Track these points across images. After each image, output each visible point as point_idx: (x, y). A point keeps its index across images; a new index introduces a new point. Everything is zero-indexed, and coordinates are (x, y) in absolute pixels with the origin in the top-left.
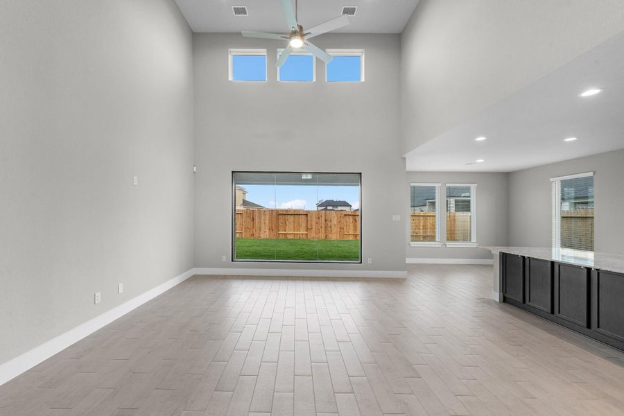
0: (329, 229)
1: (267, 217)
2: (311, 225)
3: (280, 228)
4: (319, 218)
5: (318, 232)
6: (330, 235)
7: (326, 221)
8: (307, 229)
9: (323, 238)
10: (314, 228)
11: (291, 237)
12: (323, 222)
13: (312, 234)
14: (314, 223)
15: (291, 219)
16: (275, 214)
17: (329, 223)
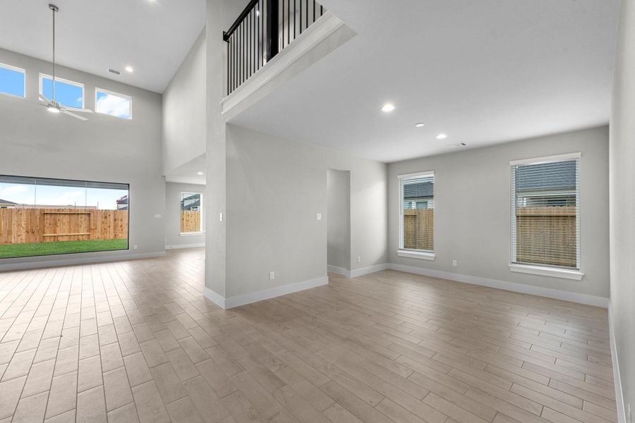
0: (119, 228)
1: (24, 217)
2: (95, 225)
3: (46, 230)
4: (106, 217)
5: (105, 231)
6: (120, 235)
7: (115, 220)
8: (89, 229)
9: (112, 237)
10: (99, 229)
11: (66, 239)
12: (112, 221)
13: (97, 234)
14: (99, 223)
15: (66, 219)
16: (38, 213)
17: (120, 223)
